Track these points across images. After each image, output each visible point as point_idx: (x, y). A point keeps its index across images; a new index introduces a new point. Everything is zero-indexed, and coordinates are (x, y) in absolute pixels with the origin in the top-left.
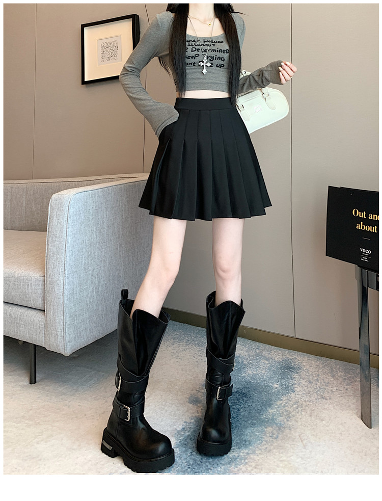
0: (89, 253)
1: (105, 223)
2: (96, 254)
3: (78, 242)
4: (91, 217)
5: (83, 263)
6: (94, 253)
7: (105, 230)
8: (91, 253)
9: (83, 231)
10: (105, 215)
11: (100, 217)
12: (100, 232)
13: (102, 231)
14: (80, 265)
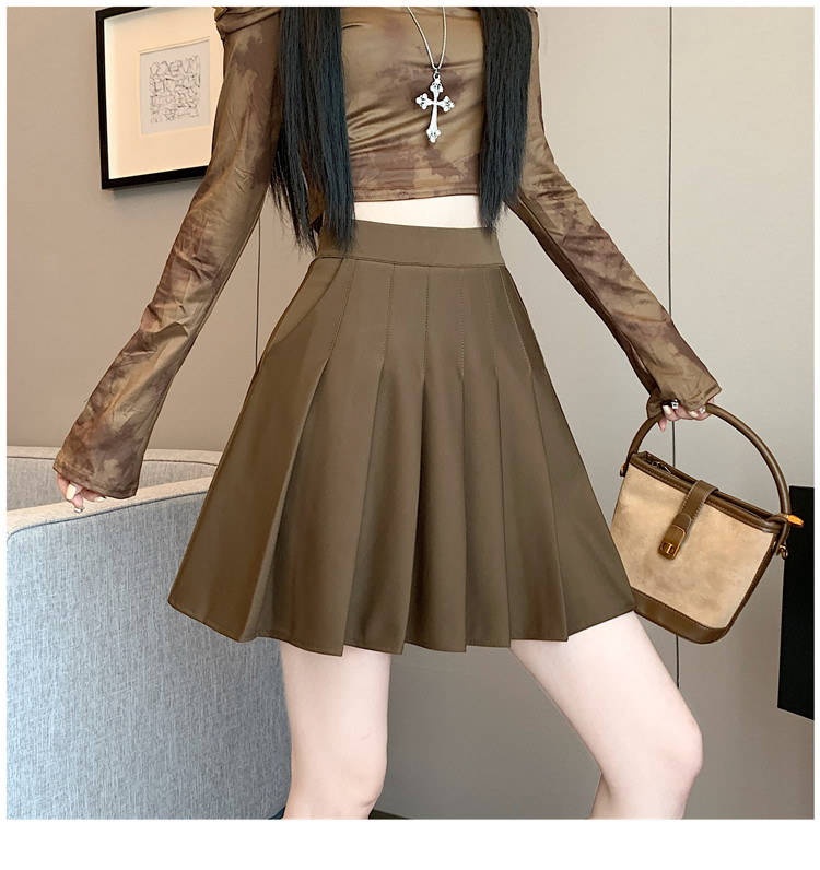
0: (71, 704)
1: (116, 619)
2: (93, 705)
3: (31, 675)
4: (70, 602)
5: (51, 731)
6: (86, 704)
7: (117, 637)
8: (76, 704)
9: (45, 643)
10: (113, 595)
11: (98, 602)
12: (103, 645)
13: (108, 640)
14: (41, 740)
